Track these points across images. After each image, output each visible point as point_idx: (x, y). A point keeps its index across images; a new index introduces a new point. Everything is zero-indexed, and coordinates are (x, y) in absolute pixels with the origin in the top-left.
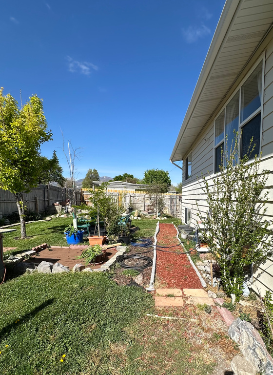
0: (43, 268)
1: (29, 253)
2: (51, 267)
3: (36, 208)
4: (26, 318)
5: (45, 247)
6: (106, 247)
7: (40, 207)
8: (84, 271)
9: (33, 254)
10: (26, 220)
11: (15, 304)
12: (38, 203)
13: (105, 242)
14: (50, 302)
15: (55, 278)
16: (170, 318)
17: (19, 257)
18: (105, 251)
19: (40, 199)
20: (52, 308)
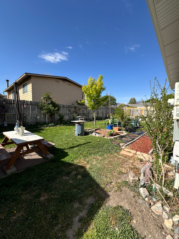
0: (94, 134)
1: (93, 130)
2: (95, 134)
3: (103, 116)
4: (83, 144)
5: (98, 129)
6: (119, 132)
7: (104, 116)
8: (105, 137)
9: (94, 130)
10: (96, 119)
11: (83, 141)
12: (104, 114)
13: (119, 130)
14: (90, 142)
15: (95, 137)
16: (122, 157)
17: (90, 130)
18: (117, 133)
19: (104, 113)
20: (89, 144)
